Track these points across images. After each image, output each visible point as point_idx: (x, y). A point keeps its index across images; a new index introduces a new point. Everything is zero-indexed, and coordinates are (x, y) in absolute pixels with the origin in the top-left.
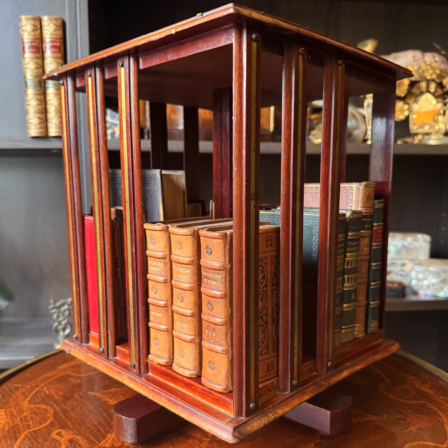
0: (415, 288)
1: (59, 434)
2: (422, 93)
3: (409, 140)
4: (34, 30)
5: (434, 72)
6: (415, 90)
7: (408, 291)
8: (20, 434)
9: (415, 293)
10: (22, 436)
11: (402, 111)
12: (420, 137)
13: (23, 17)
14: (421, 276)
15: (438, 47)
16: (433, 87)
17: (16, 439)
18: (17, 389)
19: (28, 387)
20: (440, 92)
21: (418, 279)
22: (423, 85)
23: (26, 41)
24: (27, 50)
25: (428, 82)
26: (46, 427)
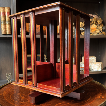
0: (93, 69)
2: (92, 24)
4: (3, 10)
5: (95, 19)
7: (91, 69)
9: (93, 70)
12: (92, 34)
13: (1, 7)
14: (94, 66)
15: (96, 13)
16: (95, 22)
20: (96, 24)
21: (93, 67)
22: (93, 22)
23: (1, 12)
24: (2, 15)
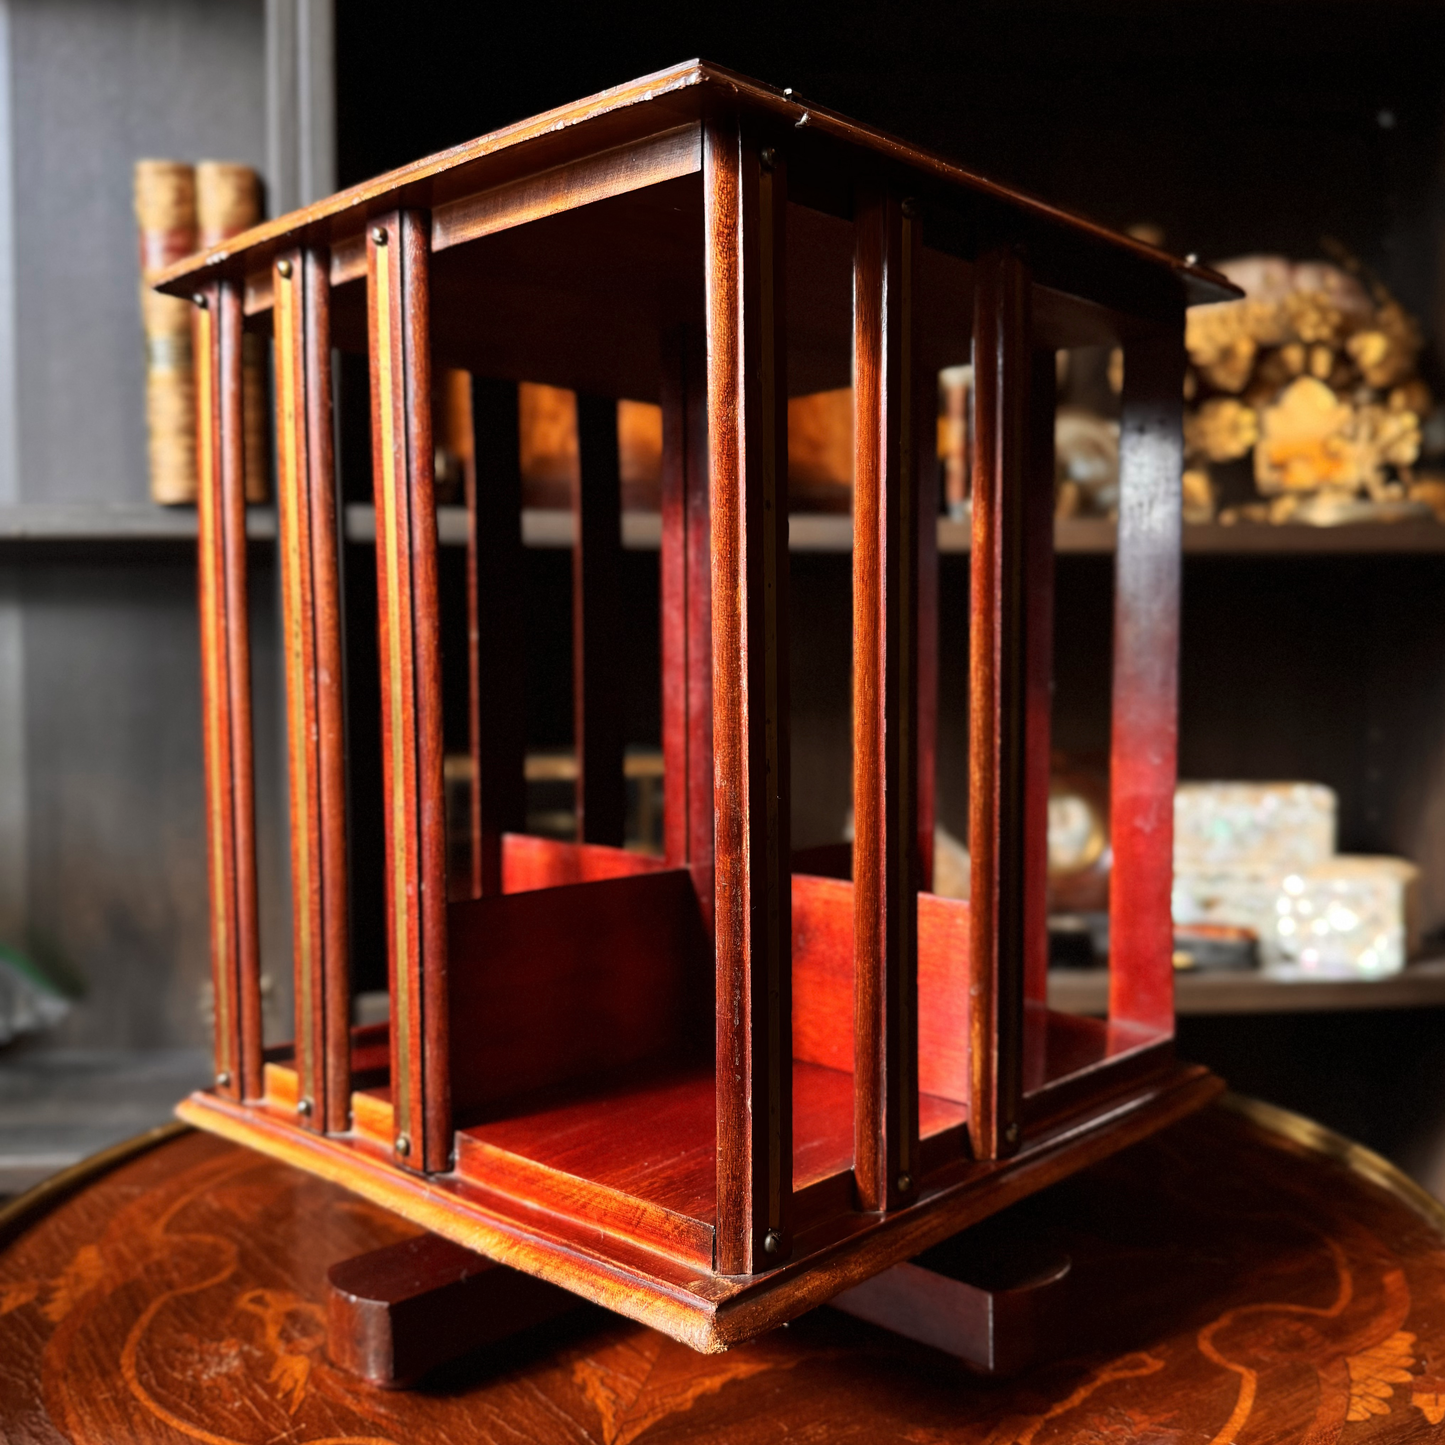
0: (1290, 947)
1: (258, 1301)
2: (1289, 379)
3: (1256, 512)
5: (1324, 319)
6: (1271, 372)
7: (1267, 950)
8: (148, 1302)
9: (1287, 958)
10: (154, 1307)
11: (1235, 428)
12: (1288, 502)
13: (146, 166)
14: (1306, 907)
15: (1336, 247)
16: (1322, 362)
17: (138, 1312)
18: (128, 1198)
19: (160, 1193)
20: (1343, 376)
21: (1296, 917)
22: (1293, 356)
25: (1309, 348)
26: (220, 1285)
